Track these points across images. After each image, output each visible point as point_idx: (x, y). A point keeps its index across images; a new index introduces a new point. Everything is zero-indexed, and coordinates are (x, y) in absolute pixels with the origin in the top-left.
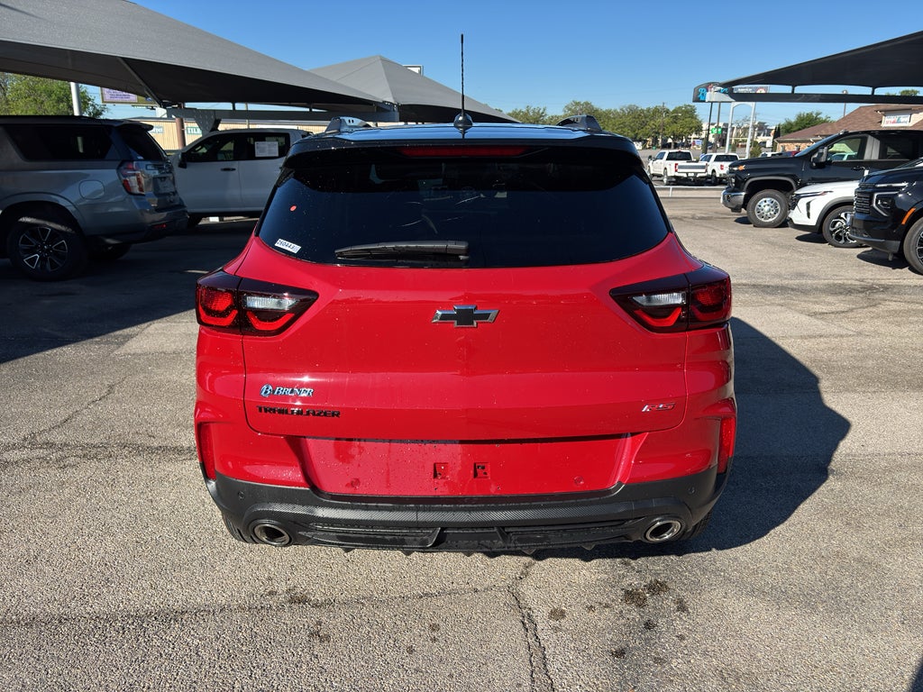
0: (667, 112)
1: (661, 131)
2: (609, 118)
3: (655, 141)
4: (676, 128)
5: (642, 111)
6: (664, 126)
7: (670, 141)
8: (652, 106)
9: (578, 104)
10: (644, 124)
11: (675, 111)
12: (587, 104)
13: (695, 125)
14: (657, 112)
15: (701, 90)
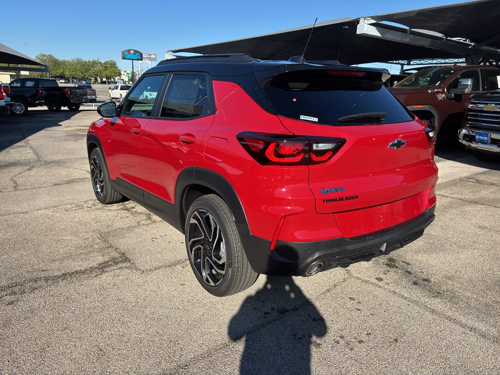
0: (101, 63)
1: (99, 74)
2: (66, 65)
3: (96, 80)
4: (108, 73)
5: (85, 62)
6: (100, 71)
7: (104, 80)
8: (91, 60)
9: (44, 55)
10: (88, 70)
11: (105, 63)
12: (50, 56)
13: (117, 71)
14: (94, 63)
15: (125, 53)
